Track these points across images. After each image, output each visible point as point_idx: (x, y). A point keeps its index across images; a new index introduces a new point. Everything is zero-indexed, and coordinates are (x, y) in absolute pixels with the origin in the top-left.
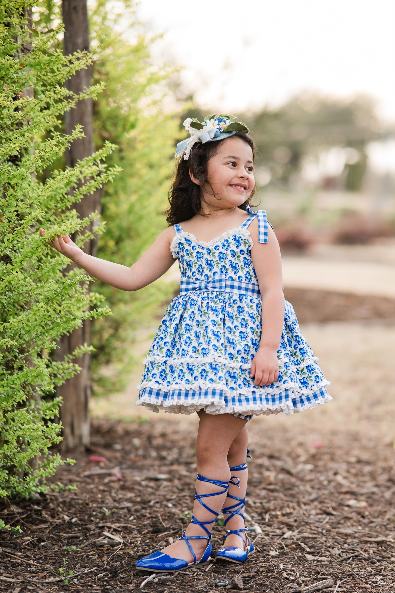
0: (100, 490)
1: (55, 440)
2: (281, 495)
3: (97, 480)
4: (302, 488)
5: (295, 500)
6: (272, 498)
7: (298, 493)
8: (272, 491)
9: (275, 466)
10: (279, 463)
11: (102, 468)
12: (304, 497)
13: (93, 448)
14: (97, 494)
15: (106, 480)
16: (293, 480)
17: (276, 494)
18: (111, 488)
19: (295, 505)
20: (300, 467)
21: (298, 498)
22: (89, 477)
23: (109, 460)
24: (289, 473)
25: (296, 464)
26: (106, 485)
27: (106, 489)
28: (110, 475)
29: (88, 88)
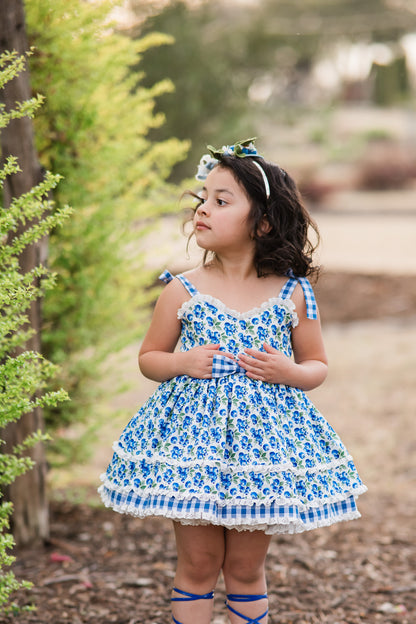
0: (65, 606)
1: (6, 561)
2: (296, 602)
3: (60, 591)
4: (321, 588)
5: (313, 608)
6: (283, 607)
7: (316, 597)
8: (283, 595)
9: (285, 556)
10: (291, 551)
11: (67, 572)
12: (324, 602)
13: (54, 541)
14: (61, 612)
15: (72, 590)
16: (310, 576)
17: (288, 600)
18: (79, 601)
19: (313, 615)
20: (319, 555)
21: (317, 604)
22: (50, 586)
23: (76, 557)
24: (304, 566)
25: (313, 550)
26: (72, 597)
27: (72, 604)
28: (76, 582)
29: (22, 103)
